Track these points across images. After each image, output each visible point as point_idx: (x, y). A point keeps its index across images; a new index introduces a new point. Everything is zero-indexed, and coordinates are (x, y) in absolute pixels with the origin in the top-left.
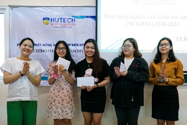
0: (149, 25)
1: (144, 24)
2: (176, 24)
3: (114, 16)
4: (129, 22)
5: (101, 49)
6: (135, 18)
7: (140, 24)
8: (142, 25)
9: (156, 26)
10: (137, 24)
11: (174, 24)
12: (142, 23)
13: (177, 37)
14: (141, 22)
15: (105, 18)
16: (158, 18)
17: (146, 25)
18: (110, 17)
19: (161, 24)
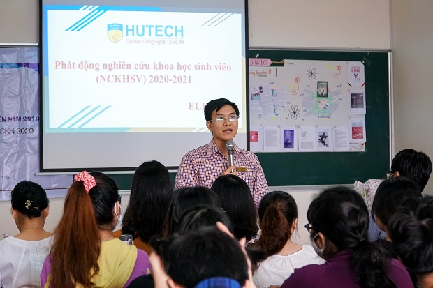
0: (139, 81)
1: (130, 79)
2: (188, 80)
3: (73, 64)
4: (101, 76)
5: (50, 127)
6: (113, 68)
7: (121, 79)
8: (126, 80)
9: (151, 82)
10: (117, 79)
11: (183, 79)
12: (126, 77)
13: (190, 103)
14: (124, 76)
15: (57, 68)
16: (155, 67)
17: (133, 81)
18: (67, 66)
19: (160, 78)
